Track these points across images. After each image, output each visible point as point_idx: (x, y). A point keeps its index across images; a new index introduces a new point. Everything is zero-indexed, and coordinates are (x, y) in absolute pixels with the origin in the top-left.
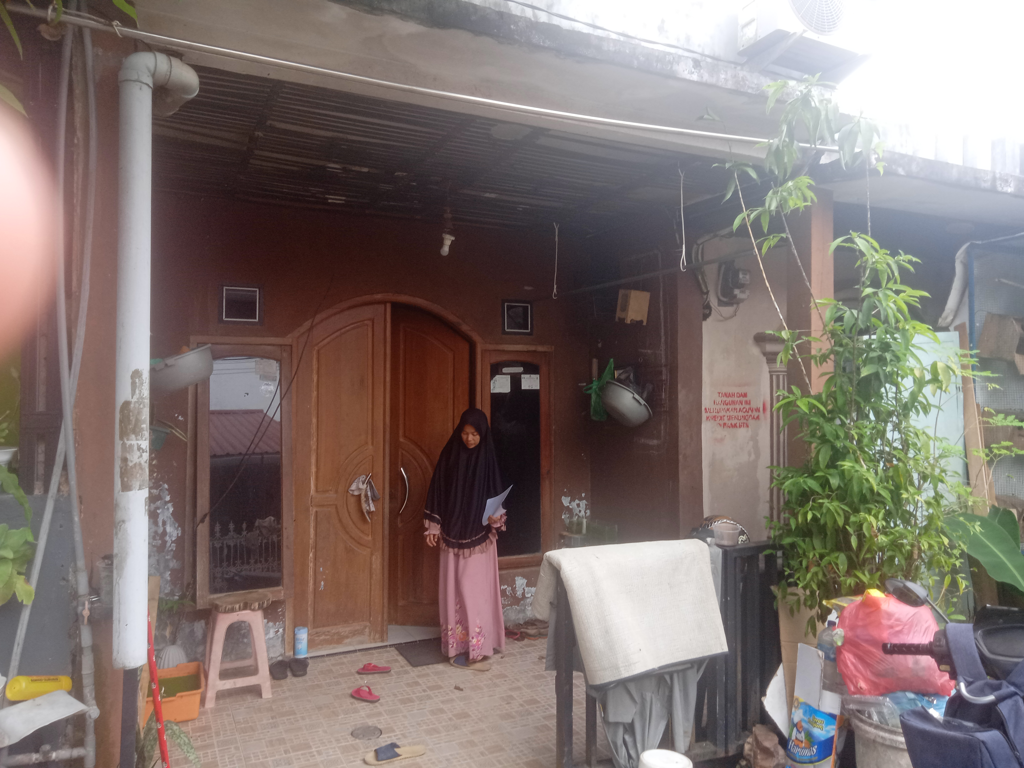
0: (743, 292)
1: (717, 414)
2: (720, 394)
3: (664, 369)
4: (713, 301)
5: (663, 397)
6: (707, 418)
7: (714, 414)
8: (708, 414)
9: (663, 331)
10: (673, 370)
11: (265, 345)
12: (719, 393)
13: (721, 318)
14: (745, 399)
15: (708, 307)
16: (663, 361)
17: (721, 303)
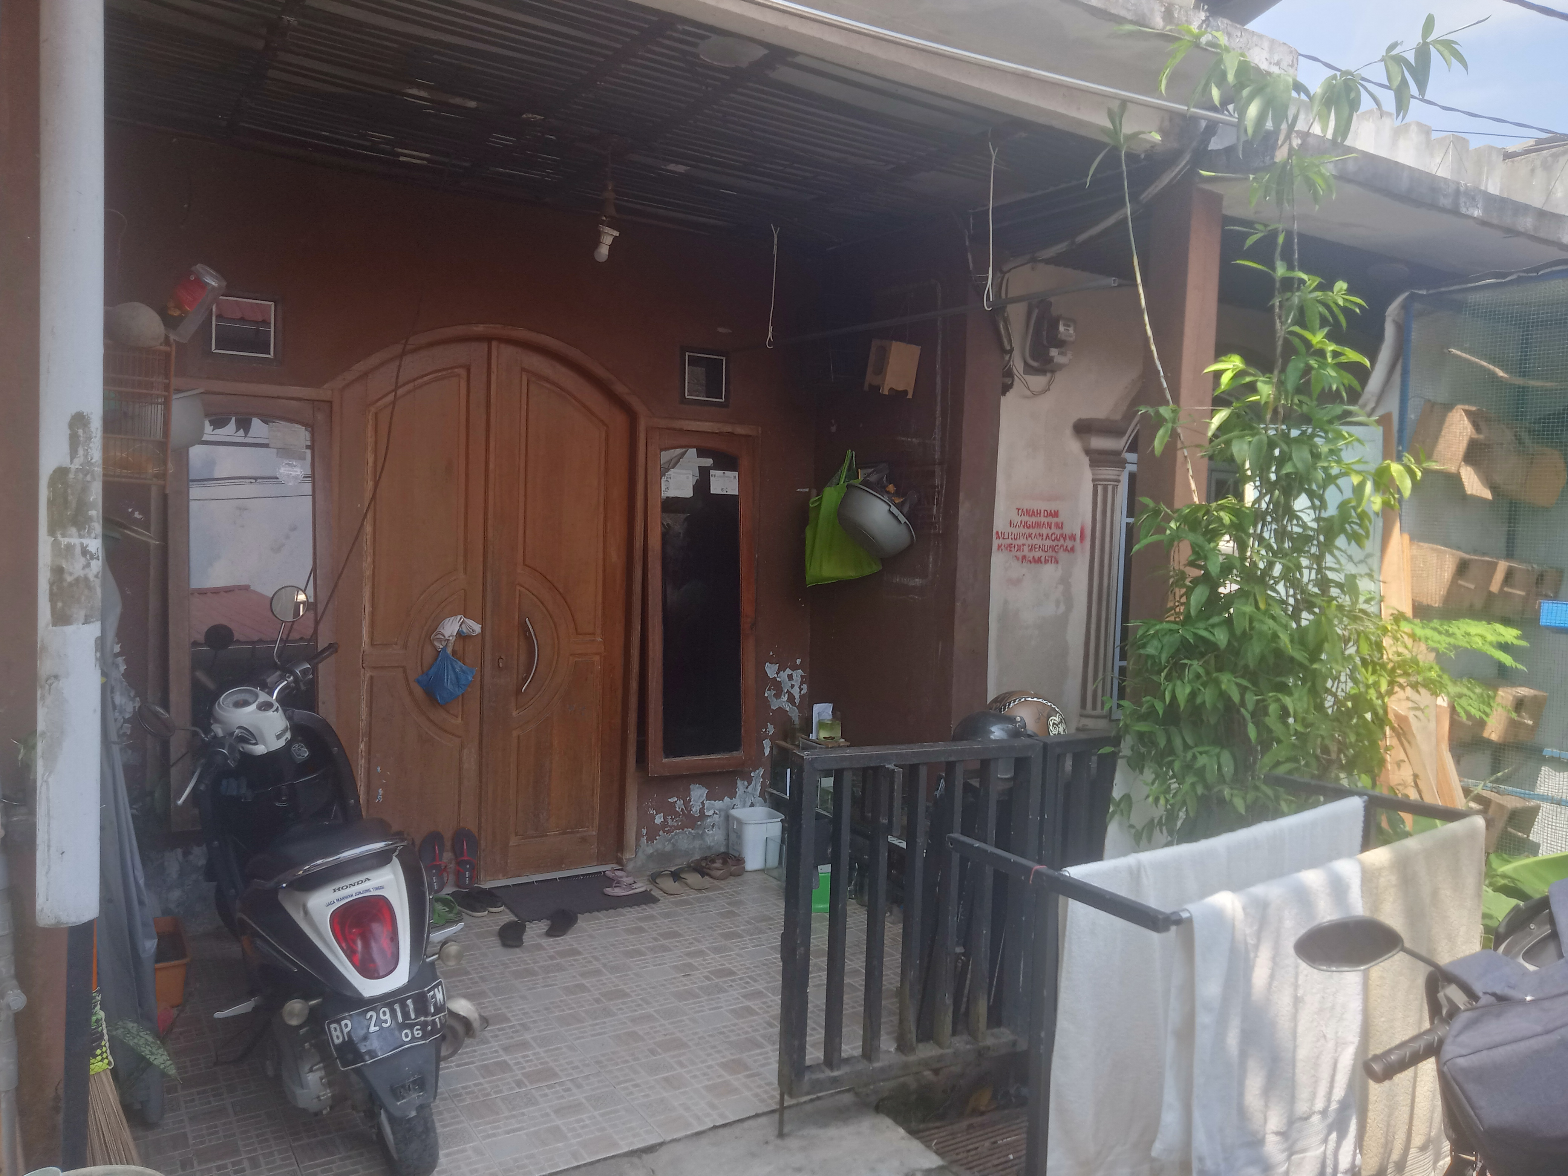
0: (1061, 354)
1: (1014, 542)
2: (1020, 511)
3: (937, 469)
4: (1018, 365)
5: (935, 513)
6: (999, 547)
7: (1009, 541)
8: (1001, 541)
9: (939, 408)
10: (953, 471)
11: (287, 398)
12: (1019, 509)
13: (1028, 393)
14: (1055, 520)
15: (1009, 374)
16: (937, 456)
17: (1029, 370)
